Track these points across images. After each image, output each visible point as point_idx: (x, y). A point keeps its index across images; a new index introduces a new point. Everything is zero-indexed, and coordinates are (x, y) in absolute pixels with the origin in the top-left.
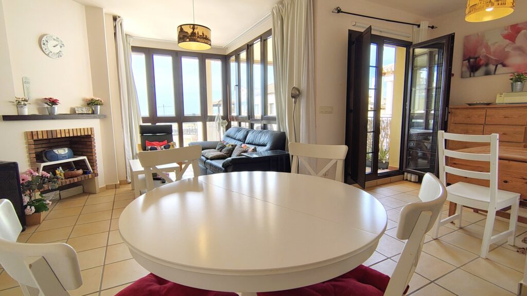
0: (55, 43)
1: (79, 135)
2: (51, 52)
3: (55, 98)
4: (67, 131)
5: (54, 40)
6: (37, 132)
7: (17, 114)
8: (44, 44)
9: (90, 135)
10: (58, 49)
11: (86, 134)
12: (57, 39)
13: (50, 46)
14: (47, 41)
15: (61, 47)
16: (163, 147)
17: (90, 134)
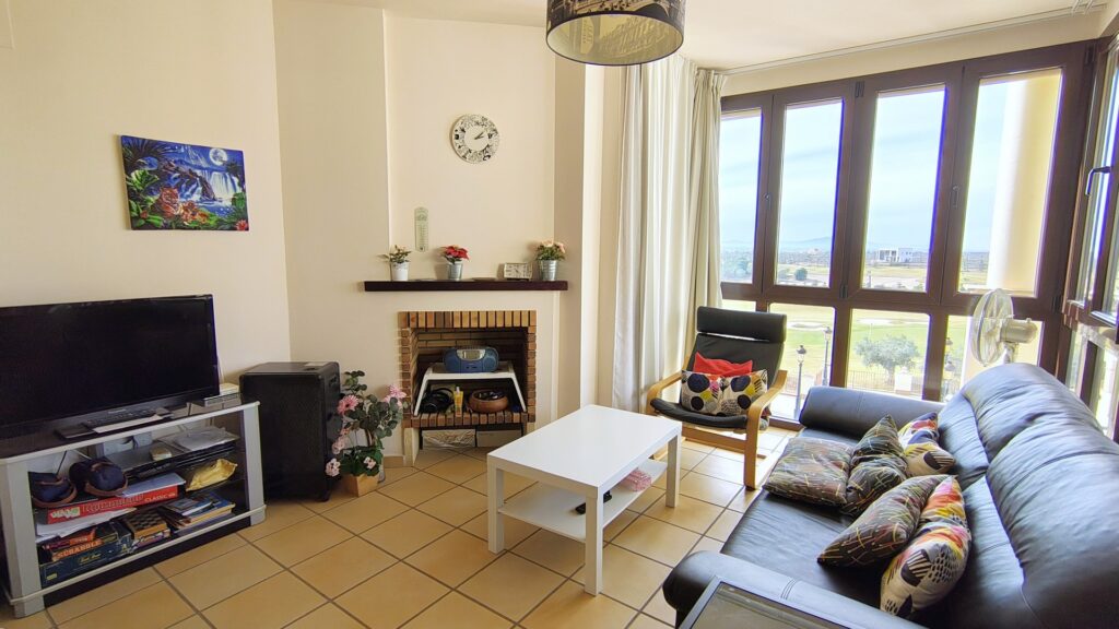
0: (479, 129)
1: (500, 325)
2: (470, 151)
3: (461, 246)
4: (474, 316)
5: (478, 123)
6: (417, 313)
7: (388, 279)
8: (457, 137)
9: (526, 329)
10: (484, 142)
11: (517, 324)
12: (483, 122)
13: (469, 140)
14: (463, 130)
15: (490, 136)
16: (730, 380)
17: (525, 324)
